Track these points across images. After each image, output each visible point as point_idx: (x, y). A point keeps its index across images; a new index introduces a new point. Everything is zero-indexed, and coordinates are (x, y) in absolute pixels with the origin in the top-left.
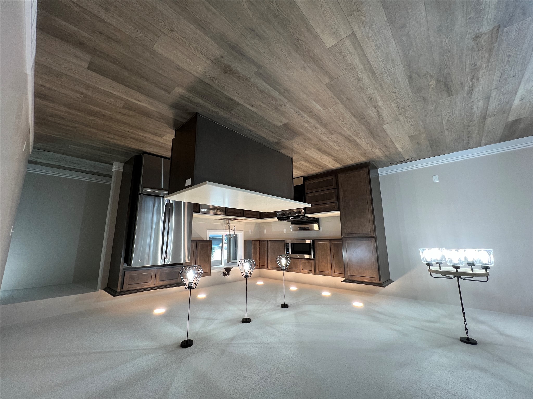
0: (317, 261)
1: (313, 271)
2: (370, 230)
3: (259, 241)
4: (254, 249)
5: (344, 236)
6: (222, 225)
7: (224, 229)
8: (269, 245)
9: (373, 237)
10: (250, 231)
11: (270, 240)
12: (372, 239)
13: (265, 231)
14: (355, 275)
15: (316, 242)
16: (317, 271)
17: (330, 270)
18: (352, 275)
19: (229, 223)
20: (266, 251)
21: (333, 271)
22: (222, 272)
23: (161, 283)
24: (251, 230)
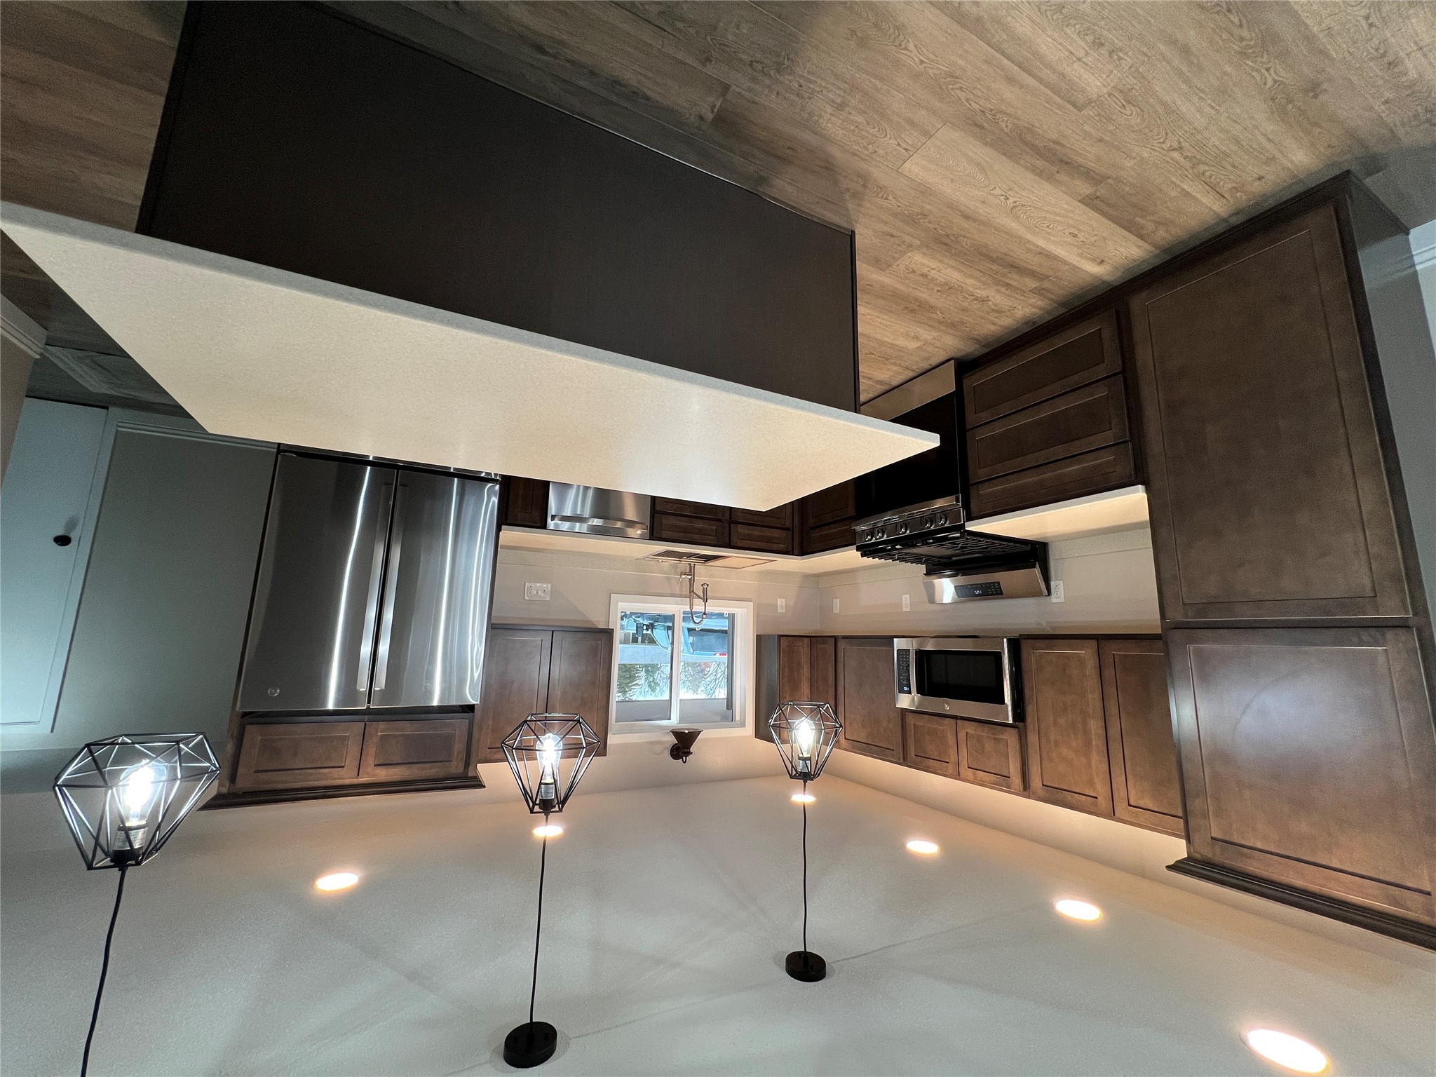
0: (1033, 738)
1: (1016, 780)
3: (807, 641)
4: (786, 670)
5: (1177, 615)
6: (668, 578)
7: (678, 592)
8: (841, 655)
9: (1403, 625)
10: (781, 602)
11: (844, 637)
12: (1390, 634)
13: (837, 605)
14: (1259, 845)
15: (1025, 647)
16: (1036, 782)
17: (1101, 790)
18: (1235, 839)
19: (691, 572)
20: (832, 679)
21: (1120, 793)
22: (669, 746)
23: (383, 774)
24: (784, 600)
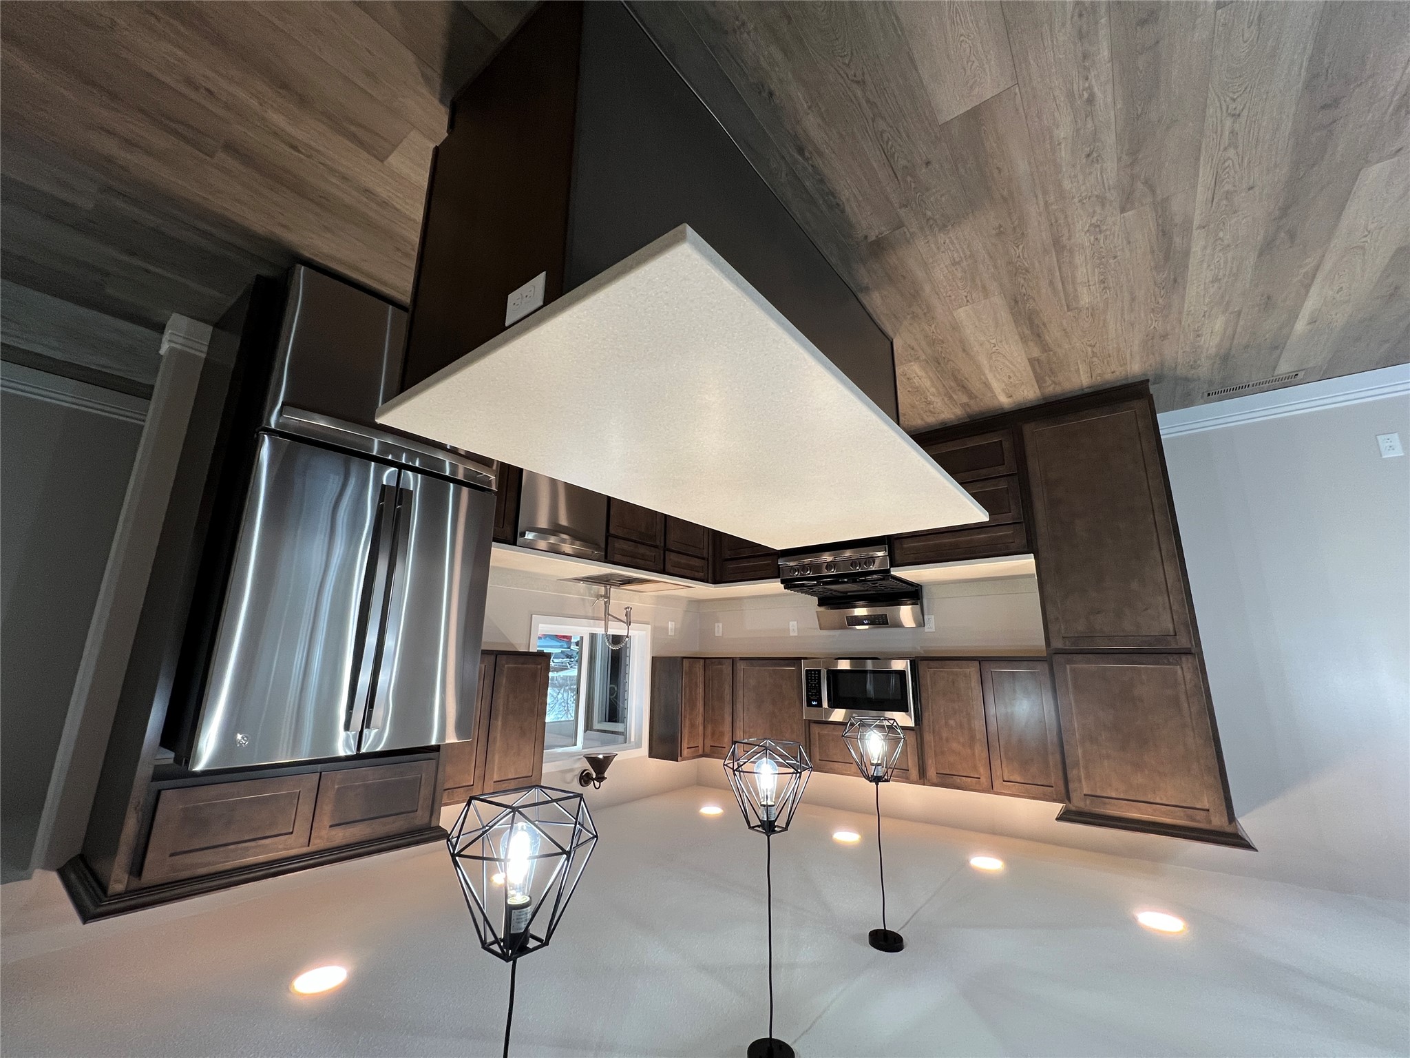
0: (928, 737)
1: (914, 773)
2: (1170, 626)
3: (702, 662)
4: (688, 689)
5: (1057, 644)
6: (583, 599)
7: (590, 614)
8: (740, 675)
9: (1188, 652)
10: (671, 625)
11: (742, 659)
12: (1184, 658)
13: (719, 629)
14: (1114, 795)
15: (922, 666)
16: (931, 773)
17: (983, 771)
18: (1099, 793)
19: (607, 596)
20: (728, 697)
21: (997, 772)
22: (578, 772)
23: (340, 836)
24: (673, 623)
